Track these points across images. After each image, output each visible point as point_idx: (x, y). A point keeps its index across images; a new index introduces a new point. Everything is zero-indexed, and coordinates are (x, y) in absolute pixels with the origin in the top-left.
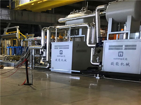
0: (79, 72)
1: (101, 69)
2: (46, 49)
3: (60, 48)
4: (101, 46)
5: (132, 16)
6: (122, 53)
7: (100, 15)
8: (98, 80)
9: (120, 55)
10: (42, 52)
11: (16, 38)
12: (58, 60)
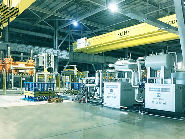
0: (127, 108)
1: (144, 106)
2: (99, 87)
3: (110, 87)
4: (143, 87)
5: (165, 67)
6: (159, 94)
7: (141, 64)
8: (142, 116)
9: (158, 96)
10: (96, 89)
11: (74, 74)
12: (109, 97)
